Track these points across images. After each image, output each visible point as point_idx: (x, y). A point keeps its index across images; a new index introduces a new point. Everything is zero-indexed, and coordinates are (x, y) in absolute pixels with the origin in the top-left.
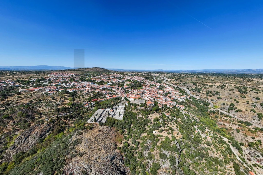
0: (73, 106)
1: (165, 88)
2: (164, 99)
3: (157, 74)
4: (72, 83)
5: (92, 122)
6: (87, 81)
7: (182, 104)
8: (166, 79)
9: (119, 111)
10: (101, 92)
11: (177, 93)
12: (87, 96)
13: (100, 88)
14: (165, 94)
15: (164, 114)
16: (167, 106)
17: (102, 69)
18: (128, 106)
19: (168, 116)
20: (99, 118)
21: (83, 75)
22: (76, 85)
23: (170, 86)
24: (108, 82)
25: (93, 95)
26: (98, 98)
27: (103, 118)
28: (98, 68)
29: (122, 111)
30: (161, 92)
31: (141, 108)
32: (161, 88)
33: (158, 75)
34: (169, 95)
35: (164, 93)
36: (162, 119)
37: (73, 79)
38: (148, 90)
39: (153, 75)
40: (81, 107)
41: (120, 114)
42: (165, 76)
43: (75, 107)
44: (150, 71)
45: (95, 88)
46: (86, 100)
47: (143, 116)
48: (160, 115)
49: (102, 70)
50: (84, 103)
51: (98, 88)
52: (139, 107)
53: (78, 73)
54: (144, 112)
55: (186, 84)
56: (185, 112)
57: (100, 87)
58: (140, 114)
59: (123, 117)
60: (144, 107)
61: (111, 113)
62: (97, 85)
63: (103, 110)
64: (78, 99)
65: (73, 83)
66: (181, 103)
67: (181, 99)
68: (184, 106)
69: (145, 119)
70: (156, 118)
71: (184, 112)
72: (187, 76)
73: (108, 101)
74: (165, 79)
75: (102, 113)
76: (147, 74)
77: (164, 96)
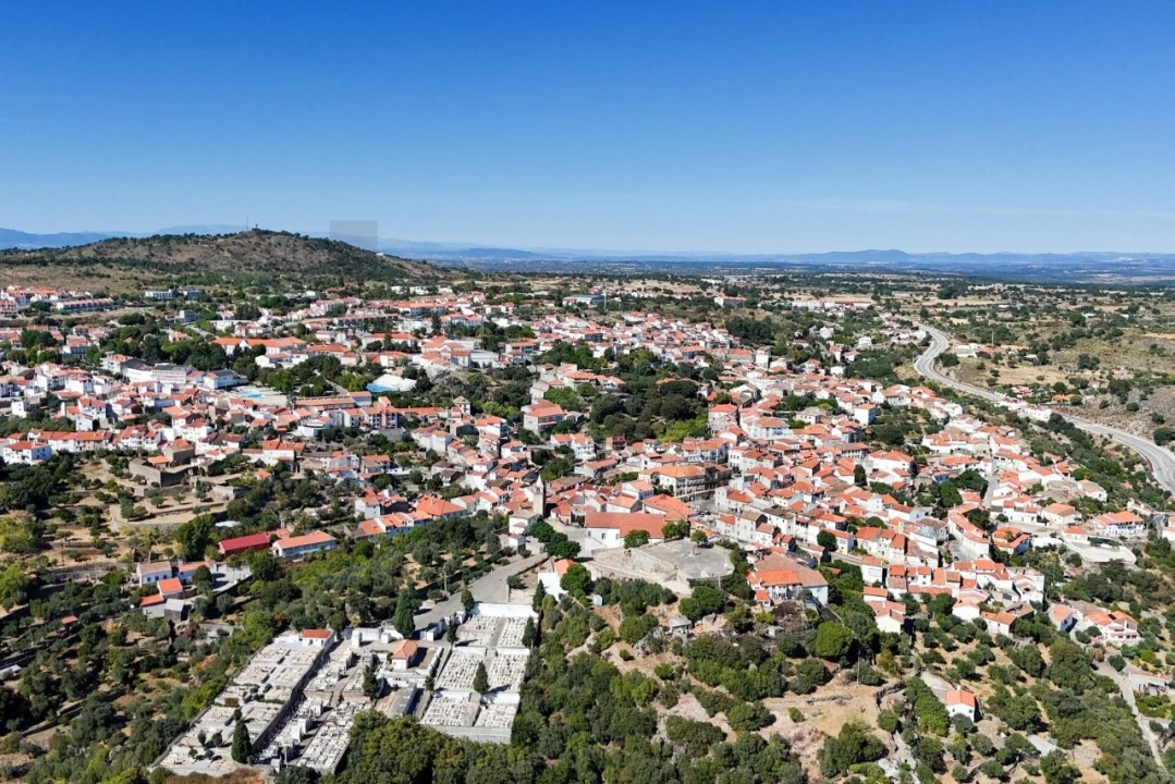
0: (34, 605)
1: (934, 428)
2: (927, 544)
3: (854, 291)
4: (30, 376)
5: (205, 767)
6: (180, 361)
7: (1108, 600)
8: (941, 342)
9: (474, 653)
10: (306, 464)
11: (1053, 478)
12: (170, 501)
13: (301, 431)
14: (936, 489)
15: (928, 691)
16: (957, 611)
17: (325, 244)
18: (567, 605)
19: (966, 710)
20: (278, 725)
21: (138, 301)
22: (73, 400)
23: (981, 410)
24: (379, 371)
25: (229, 492)
26: (274, 526)
27: (314, 725)
28: (285, 234)
29: (511, 661)
30: (890, 467)
31: (697, 631)
32: (890, 430)
33: (863, 302)
34: (970, 500)
35: (926, 476)
36: (913, 743)
37: (48, 340)
38: (759, 450)
39: (804, 301)
40: (111, 613)
41: (482, 685)
42: (925, 315)
43: (53, 616)
44: (779, 267)
45: (252, 426)
46: (158, 548)
47: (713, 705)
48: (887, 703)
49: (323, 256)
50: (141, 574)
51: (280, 422)
52: (673, 618)
53: (100, 285)
54: (728, 672)
55: (1148, 389)
56: (1146, 679)
57: (296, 415)
58: (688, 689)
59: (510, 714)
60: (722, 620)
61: (397, 672)
62: (271, 398)
63: (318, 645)
64: (84, 535)
65: (42, 382)
66: (1104, 587)
67: (1096, 542)
68: (1135, 612)
69: (732, 738)
70: (847, 729)
71: (1132, 682)
72: (1149, 317)
73: (369, 552)
74: (926, 343)
75: (312, 674)
76: (754, 292)
77: (918, 513)
